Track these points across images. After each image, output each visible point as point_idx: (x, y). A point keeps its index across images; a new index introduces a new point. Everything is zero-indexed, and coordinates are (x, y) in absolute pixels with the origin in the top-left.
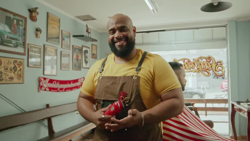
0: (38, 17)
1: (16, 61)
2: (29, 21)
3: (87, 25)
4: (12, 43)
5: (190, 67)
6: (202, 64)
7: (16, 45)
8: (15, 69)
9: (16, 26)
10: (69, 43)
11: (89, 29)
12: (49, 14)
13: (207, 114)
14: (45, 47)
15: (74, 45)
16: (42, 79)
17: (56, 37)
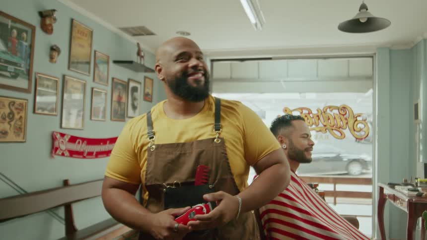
0: (55, 26)
1: (14, 103)
2: (39, 32)
3: (138, 44)
4: (9, 70)
5: (311, 123)
6: (331, 118)
7: (14, 74)
8: (11, 116)
9: (17, 41)
10: (106, 73)
11: (142, 51)
12: (74, 21)
13: (337, 201)
14: (66, 79)
15: (115, 77)
16: (58, 136)
17: (84, 61)
